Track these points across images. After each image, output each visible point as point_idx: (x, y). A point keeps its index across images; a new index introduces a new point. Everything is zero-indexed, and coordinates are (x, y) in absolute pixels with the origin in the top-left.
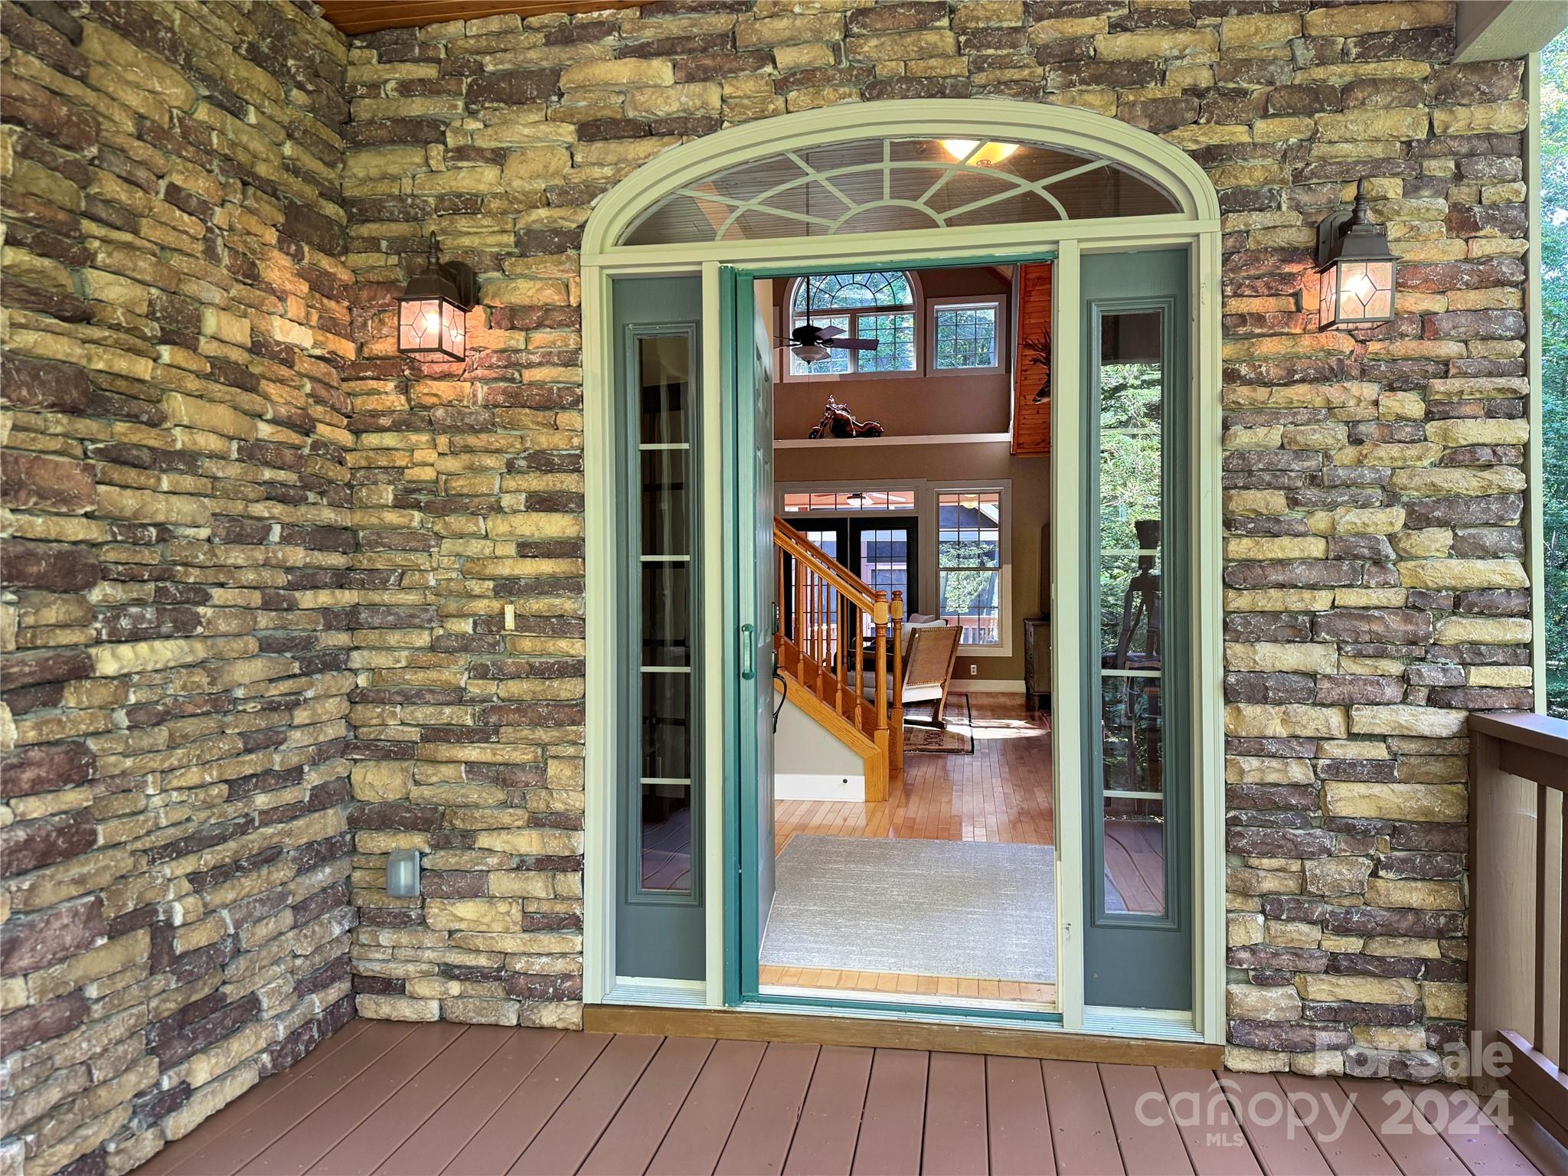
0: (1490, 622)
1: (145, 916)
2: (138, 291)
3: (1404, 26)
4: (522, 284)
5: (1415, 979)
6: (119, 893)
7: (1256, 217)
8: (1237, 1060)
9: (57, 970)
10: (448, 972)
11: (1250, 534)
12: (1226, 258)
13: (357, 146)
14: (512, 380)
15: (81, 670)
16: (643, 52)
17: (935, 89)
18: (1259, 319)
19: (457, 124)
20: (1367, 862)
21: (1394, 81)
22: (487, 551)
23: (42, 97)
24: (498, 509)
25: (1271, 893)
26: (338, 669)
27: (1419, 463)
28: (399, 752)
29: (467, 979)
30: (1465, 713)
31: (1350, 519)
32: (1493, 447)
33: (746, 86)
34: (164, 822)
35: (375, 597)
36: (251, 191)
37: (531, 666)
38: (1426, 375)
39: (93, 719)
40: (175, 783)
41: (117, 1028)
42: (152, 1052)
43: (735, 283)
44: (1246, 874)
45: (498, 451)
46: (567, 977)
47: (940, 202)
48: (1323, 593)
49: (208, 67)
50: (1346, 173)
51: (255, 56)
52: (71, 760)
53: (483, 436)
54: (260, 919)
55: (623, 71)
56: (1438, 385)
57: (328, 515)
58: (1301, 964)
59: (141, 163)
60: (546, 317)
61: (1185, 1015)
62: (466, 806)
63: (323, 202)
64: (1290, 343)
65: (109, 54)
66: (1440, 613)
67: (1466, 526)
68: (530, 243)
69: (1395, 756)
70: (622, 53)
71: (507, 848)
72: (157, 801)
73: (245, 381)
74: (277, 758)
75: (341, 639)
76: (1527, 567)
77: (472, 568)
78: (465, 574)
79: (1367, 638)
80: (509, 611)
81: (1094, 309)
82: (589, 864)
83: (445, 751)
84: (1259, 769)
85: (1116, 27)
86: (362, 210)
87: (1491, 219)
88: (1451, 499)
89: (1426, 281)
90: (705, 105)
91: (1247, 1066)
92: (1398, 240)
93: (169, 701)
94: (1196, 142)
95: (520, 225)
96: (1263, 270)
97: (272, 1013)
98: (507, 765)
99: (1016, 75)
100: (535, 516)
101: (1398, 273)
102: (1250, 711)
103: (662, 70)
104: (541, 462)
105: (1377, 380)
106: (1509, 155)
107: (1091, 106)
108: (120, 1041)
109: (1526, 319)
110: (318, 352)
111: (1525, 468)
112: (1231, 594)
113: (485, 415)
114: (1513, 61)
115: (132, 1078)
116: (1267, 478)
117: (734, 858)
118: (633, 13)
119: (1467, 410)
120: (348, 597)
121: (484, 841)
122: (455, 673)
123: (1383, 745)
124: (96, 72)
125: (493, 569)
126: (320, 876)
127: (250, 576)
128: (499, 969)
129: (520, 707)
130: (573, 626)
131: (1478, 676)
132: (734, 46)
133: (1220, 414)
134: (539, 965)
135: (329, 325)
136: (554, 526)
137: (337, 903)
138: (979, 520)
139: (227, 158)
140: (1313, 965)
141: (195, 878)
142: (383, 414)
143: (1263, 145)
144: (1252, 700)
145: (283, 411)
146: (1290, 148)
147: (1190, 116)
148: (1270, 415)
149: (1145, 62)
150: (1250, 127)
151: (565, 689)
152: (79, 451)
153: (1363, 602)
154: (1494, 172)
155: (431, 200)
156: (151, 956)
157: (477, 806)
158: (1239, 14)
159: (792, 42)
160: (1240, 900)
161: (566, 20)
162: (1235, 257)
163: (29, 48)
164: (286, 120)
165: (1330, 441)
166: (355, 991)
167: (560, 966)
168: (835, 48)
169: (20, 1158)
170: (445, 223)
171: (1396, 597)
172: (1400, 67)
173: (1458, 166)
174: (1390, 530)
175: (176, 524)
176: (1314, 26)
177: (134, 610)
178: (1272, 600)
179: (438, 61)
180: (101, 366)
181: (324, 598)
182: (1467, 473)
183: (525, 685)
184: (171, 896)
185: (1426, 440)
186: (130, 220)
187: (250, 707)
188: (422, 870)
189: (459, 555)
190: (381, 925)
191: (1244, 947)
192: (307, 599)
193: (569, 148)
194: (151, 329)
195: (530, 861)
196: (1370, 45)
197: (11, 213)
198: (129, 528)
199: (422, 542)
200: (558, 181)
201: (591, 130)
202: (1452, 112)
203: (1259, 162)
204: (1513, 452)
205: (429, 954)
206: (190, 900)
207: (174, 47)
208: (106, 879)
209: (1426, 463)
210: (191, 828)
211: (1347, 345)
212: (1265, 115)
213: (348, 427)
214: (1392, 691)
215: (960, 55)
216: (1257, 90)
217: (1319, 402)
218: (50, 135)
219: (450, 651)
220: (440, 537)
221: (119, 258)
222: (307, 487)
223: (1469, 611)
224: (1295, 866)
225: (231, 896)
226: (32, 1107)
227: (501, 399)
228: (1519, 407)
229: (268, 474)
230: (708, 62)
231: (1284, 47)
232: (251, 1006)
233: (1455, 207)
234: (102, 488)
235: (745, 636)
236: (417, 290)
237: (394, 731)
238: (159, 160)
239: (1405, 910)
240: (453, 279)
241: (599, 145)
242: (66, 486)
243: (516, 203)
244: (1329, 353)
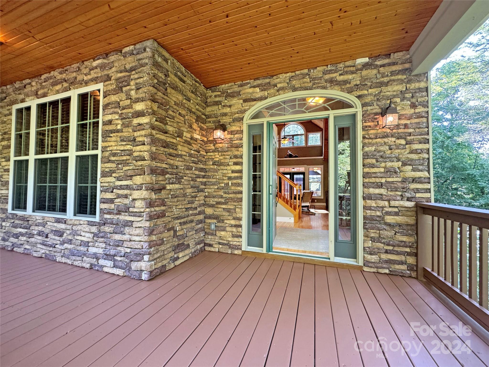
0: (421, 184)
1: (172, 228)
2: (174, 129)
3: (400, 69)
4: (234, 127)
5: (404, 255)
6: (169, 224)
7: (369, 107)
8: (366, 269)
9: (160, 235)
10: (220, 243)
11: (368, 167)
12: (363, 115)
13: (208, 106)
14: (231, 143)
15: (164, 188)
16: (254, 87)
17: (306, 89)
18: (370, 126)
19: (223, 101)
20: (393, 231)
21: (398, 80)
22: (227, 172)
23: (161, 99)
24: (229, 165)
25: (373, 237)
26: (203, 192)
27: (404, 153)
28: (212, 206)
29: (223, 245)
30: (415, 203)
31: (389, 164)
32: (421, 150)
33: (272, 91)
34: (176, 214)
35: (209, 180)
36: (191, 113)
37: (233, 192)
38: (406, 136)
39: (166, 196)
40: (178, 208)
41: (168, 246)
42: (173, 251)
43: (269, 124)
44: (368, 233)
45: (229, 155)
46: (239, 246)
47: (307, 109)
48: (384, 179)
49: (186, 94)
50: (388, 98)
51: (192, 92)
52: (162, 202)
53: (226, 153)
54: (190, 231)
55: (251, 90)
56: (409, 138)
57: (202, 166)
58: (379, 251)
59: (175, 109)
60: (237, 132)
61: (355, 260)
62: (223, 215)
63: (202, 115)
64: (376, 131)
65: (171, 92)
66: (409, 183)
67: (415, 165)
68: (235, 120)
69: (400, 211)
70: (251, 87)
71: (229, 223)
72: (175, 210)
73: (190, 144)
74: (193, 205)
75: (203, 187)
76: (429, 173)
77: (224, 175)
78: (223, 176)
79: (393, 187)
80: (230, 182)
81: (337, 127)
82: (243, 226)
83: (219, 206)
84: (370, 213)
85: (341, 75)
86: (208, 117)
87: (420, 105)
88: (412, 160)
89: (406, 117)
90: (264, 95)
91: (368, 270)
92: (399, 110)
93: (177, 194)
94: (357, 94)
95: (233, 117)
96: (371, 117)
97: (192, 247)
98: (229, 209)
99: (321, 85)
100: (234, 166)
101: (399, 116)
102: (368, 201)
103: (257, 90)
104: (236, 157)
105: (395, 137)
106: (424, 92)
107: (336, 89)
108: (168, 248)
109: (428, 124)
110: (201, 139)
111: (428, 153)
112: (364, 179)
113: (227, 149)
114: (424, 74)
115: (170, 254)
116: (372, 156)
117: (268, 226)
118: (253, 80)
119: (415, 142)
120: (205, 180)
121: (226, 221)
122: (221, 193)
123: (397, 209)
124: (169, 95)
125: (227, 175)
126: (200, 226)
127: (190, 175)
128: (228, 243)
129: (232, 199)
130: (241, 185)
131: (418, 195)
132: (270, 84)
133: (362, 145)
134: (235, 243)
135: (203, 135)
136: (238, 168)
137: (202, 231)
138: (317, 173)
139: (188, 108)
140: (382, 251)
141: (180, 223)
142: (211, 150)
143: (370, 94)
144: (368, 199)
145: (195, 149)
146: (376, 94)
147: (355, 89)
148: (372, 145)
149: (346, 80)
150: (368, 91)
151: (239, 196)
152: (165, 154)
153: (392, 180)
154: (420, 95)
155: (219, 114)
156: (174, 235)
157: (224, 215)
158: (366, 70)
159: (280, 83)
160: (366, 238)
161: (241, 83)
162: (365, 115)
163: (160, 91)
164: (197, 102)
165: (385, 149)
166: (205, 246)
167: (238, 244)
168: (288, 83)
169: (154, 264)
170: (221, 118)
171: (400, 180)
172: (400, 77)
173: (412, 95)
174: (398, 166)
175: (179, 166)
176: (381, 71)
177: (172, 179)
178: (373, 180)
179: (221, 91)
180: (168, 140)
181: (201, 180)
182: (415, 155)
183: (232, 195)
184: (177, 226)
185: (406, 148)
186: (173, 118)
187: (189, 196)
188: (216, 226)
189: (222, 173)
190: (209, 235)
191: (367, 247)
192: (198, 180)
193: (242, 104)
194: (176, 135)
195: (233, 225)
196: (393, 73)
197: (156, 116)
198: (172, 166)
199: (216, 171)
200: (240, 110)
201: (245, 101)
202: (411, 84)
203: (369, 97)
204: (426, 150)
205: (216, 240)
206: (180, 227)
207: (180, 91)
208: (167, 222)
209: (406, 153)
210: (180, 215)
211: (388, 131)
212: (371, 88)
213: (205, 152)
214: (399, 198)
215: (311, 82)
216: (369, 84)
217: (382, 142)
218: (162, 104)
219: (220, 189)
220: (219, 170)
221: (171, 124)
222: (198, 161)
223: (416, 182)
224: (378, 232)
225: (186, 227)
226: (156, 256)
227: (229, 146)
228: (427, 141)
229: (193, 159)
230: (265, 87)
231: (374, 75)
232: (188, 246)
233: (412, 103)
234: (168, 159)
235: (270, 187)
236: (216, 129)
237: (211, 202)
238: (178, 108)
239: (402, 242)
240: (222, 126)
241: (246, 103)
242: (163, 159)
243: (233, 114)
244: (385, 132)
